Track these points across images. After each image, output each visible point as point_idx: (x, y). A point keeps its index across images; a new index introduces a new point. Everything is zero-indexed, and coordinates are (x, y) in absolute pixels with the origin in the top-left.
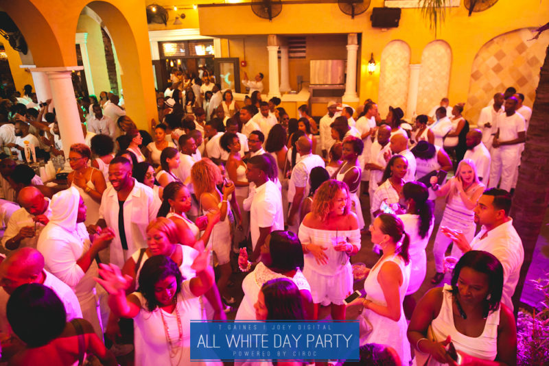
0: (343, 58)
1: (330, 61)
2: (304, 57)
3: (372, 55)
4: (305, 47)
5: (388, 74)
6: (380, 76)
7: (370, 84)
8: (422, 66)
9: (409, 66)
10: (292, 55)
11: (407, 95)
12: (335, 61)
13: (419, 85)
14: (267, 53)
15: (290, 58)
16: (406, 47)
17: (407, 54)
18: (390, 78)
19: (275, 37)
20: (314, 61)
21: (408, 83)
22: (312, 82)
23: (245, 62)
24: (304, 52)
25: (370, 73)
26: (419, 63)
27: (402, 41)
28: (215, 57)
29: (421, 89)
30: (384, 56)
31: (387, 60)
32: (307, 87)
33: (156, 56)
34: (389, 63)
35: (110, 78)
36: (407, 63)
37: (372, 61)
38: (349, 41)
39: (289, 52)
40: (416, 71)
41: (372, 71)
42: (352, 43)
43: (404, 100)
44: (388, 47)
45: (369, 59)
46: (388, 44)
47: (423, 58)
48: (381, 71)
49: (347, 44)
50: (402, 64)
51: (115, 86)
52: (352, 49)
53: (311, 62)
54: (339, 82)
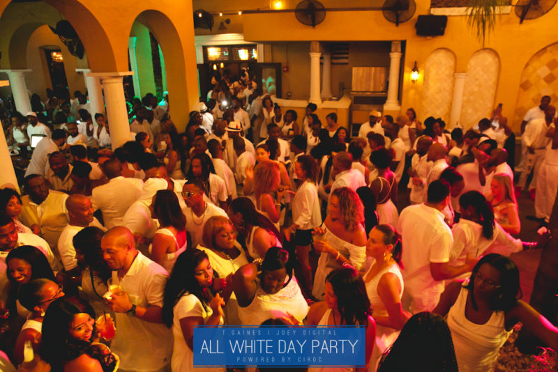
0: (386, 65)
1: (373, 68)
2: (347, 64)
3: (416, 63)
4: (347, 54)
5: (431, 83)
6: (424, 84)
7: (412, 92)
8: (467, 75)
9: (454, 75)
10: (335, 61)
11: (451, 104)
12: (378, 69)
13: (464, 95)
14: (309, 59)
15: (332, 64)
16: (452, 56)
17: (452, 63)
18: (433, 86)
19: (318, 44)
20: (356, 68)
21: (452, 92)
22: (354, 89)
23: (287, 68)
24: (347, 58)
25: (413, 81)
26: (464, 72)
27: (447, 50)
28: (258, 62)
29: (465, 98)
30: (428, 65)
31: (431, 69)
32: (349, 94)
33: (200, 60)
34: (433, 72)
35: (156, 81)
36: (452, 72)
37: (415, 69)
38: (393, 49)
39: (332, 58)
40: (461, 81)
41: (415, 79)
42: (396, 51)
43: (447, 110)
44: (433, 55)
45: (413, 67)
46: (432, 52)
47: (469, 67)
48: (424, 79)
49: (390, 51)
50: (447, 72)
51: (160, 88)
52: (395, 57)
53: (354, 69)
54: (381, 89)
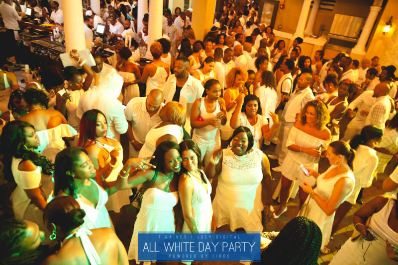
2: (332, 10)
3: (391, 18)
4: (334, 2)
6: (392, 37)
7: (380, 42)
10: (322, 7)
12: (357, 18)
15: (319, 9)
22: (331, 32)
24: (333, 5)
25: (384, 33)
32: (326, 35)
37: (388, 23)
38: (375, 3)
39: (321, 3)
42: (377, 5)
48: (394, 33)
49: (372, 4)
52: (374, 10)
53: (336, 15)
54: (354, 35)
